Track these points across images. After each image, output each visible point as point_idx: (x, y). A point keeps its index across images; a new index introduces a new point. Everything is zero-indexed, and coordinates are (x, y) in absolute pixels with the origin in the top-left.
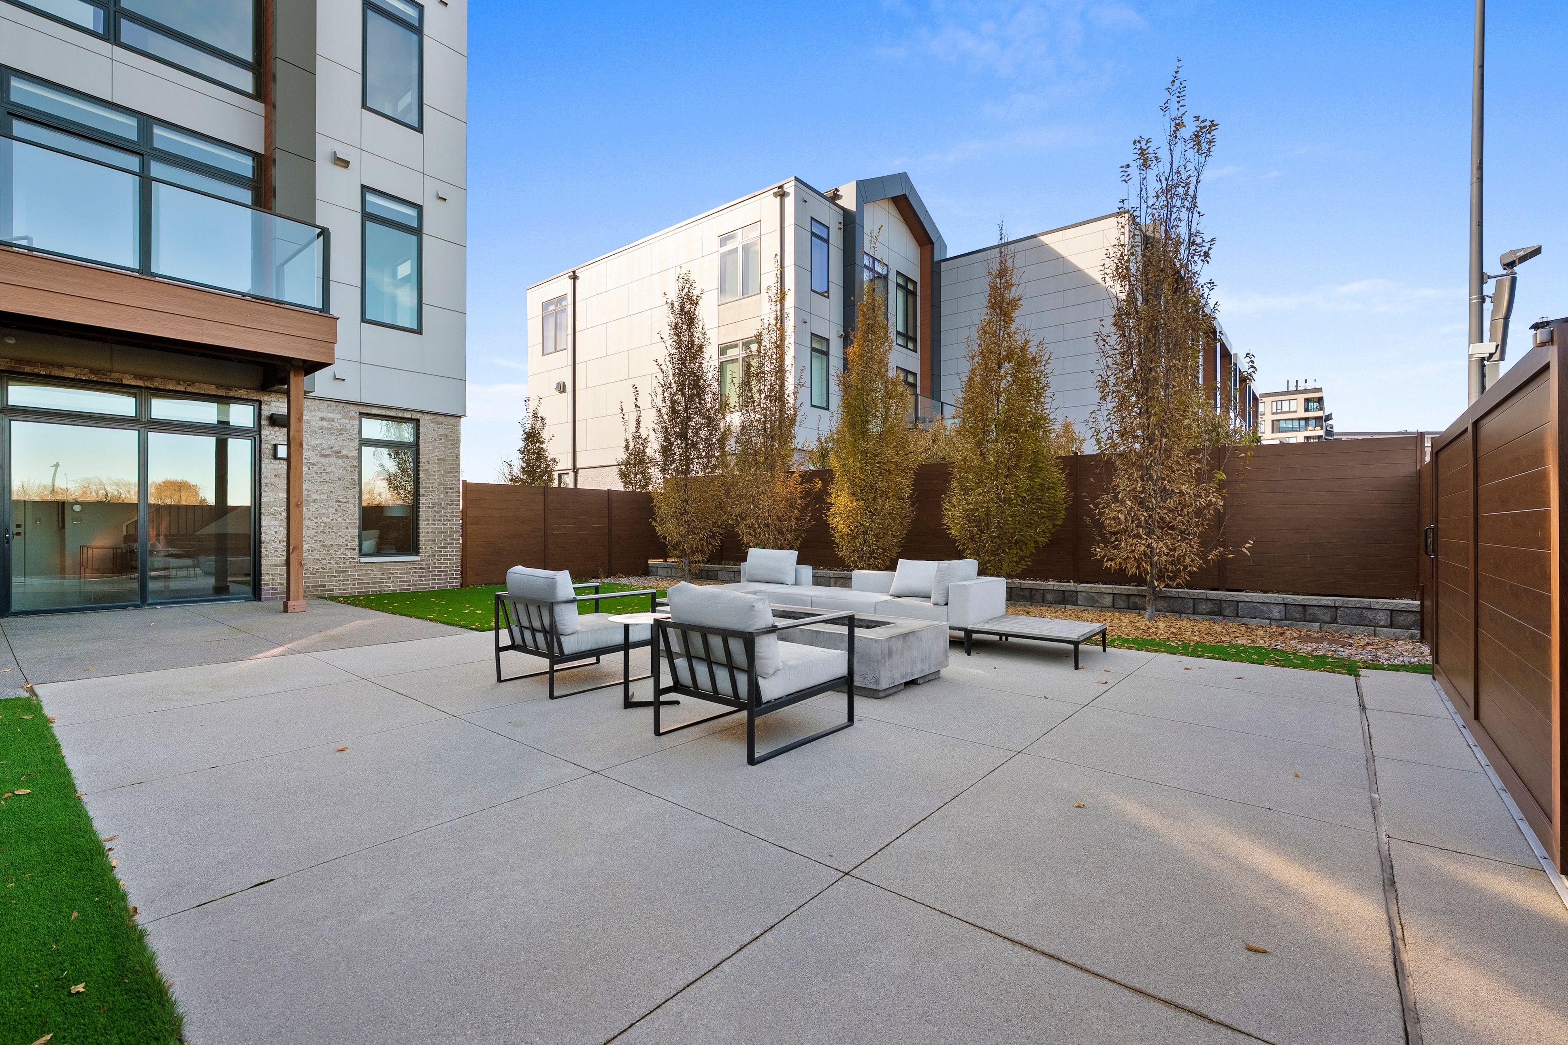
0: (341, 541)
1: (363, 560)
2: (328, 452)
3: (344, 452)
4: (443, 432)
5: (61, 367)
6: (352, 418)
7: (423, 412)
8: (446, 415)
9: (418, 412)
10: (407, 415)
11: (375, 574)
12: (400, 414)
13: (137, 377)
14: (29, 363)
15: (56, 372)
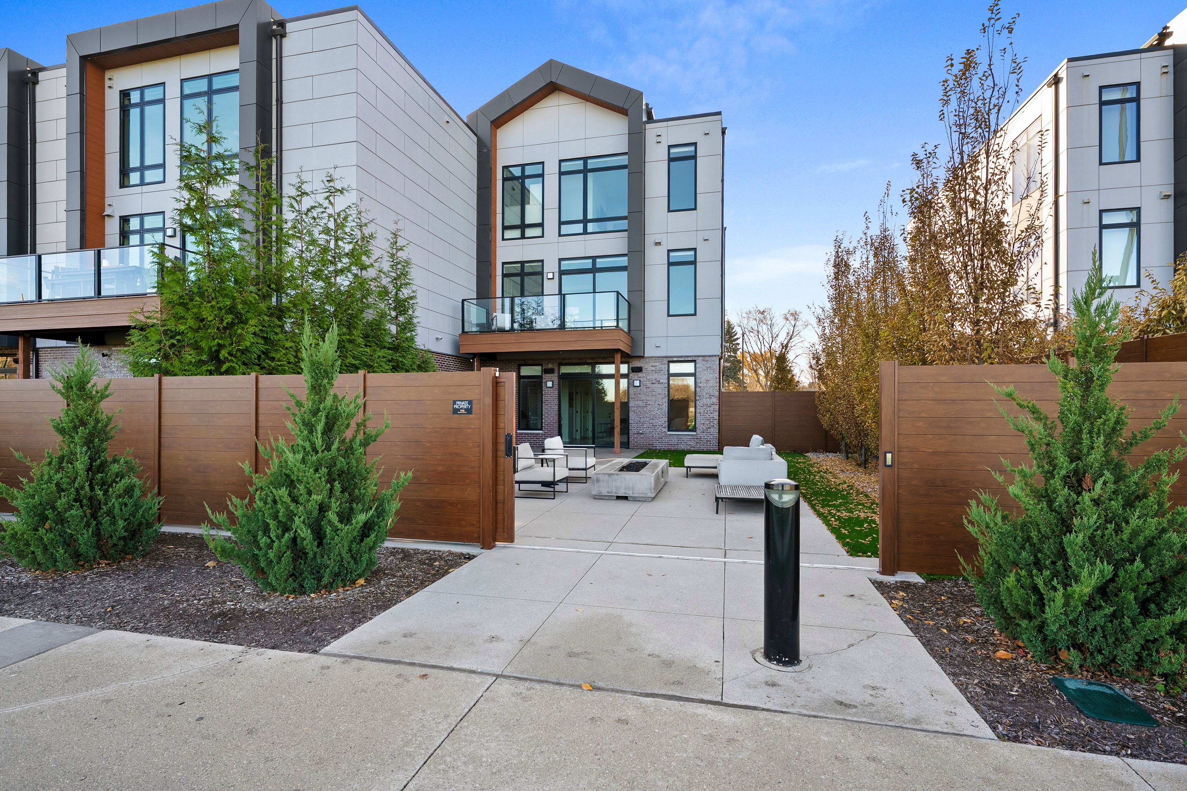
0: (660, 423)
1: (669, 433)
2: (654, 382)
3: (661, 381)
4: (708, 365)
5: (571, 359)
6: (665, 364)
7: (698, 356)
8: (710, 356)
9: (695, 356)
10: (690, 359)
11: (674, 441)
12: (686, 359)
13: (591, 359)
14: (564, 359)
15: (570, 361)
